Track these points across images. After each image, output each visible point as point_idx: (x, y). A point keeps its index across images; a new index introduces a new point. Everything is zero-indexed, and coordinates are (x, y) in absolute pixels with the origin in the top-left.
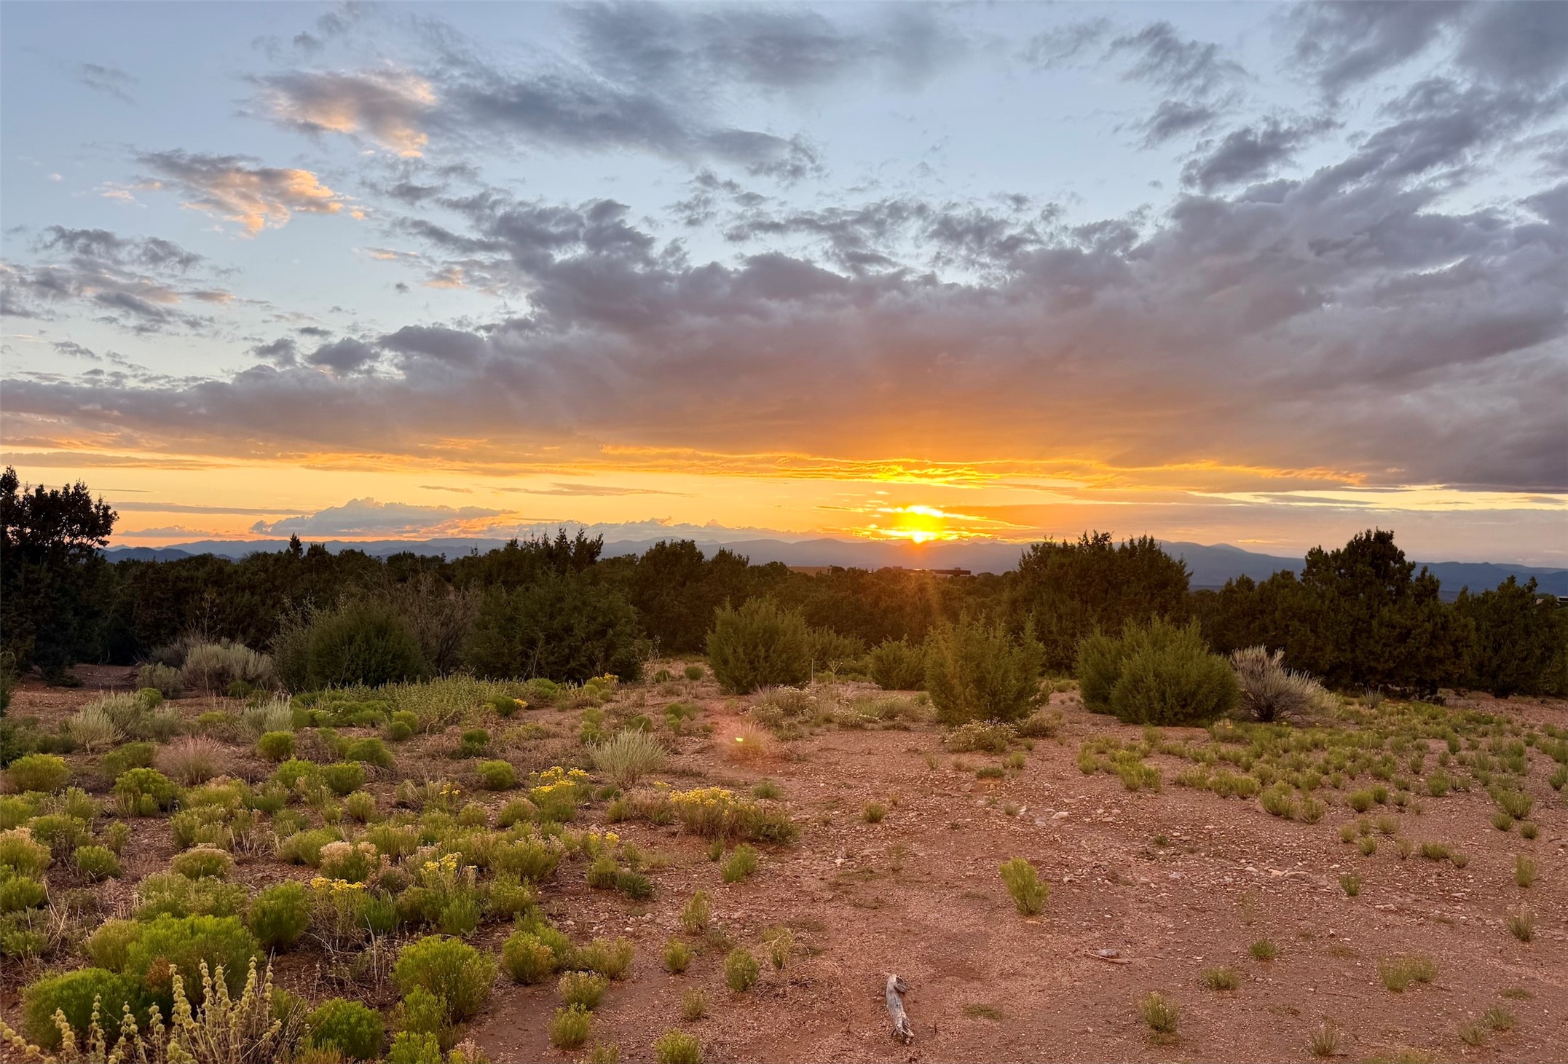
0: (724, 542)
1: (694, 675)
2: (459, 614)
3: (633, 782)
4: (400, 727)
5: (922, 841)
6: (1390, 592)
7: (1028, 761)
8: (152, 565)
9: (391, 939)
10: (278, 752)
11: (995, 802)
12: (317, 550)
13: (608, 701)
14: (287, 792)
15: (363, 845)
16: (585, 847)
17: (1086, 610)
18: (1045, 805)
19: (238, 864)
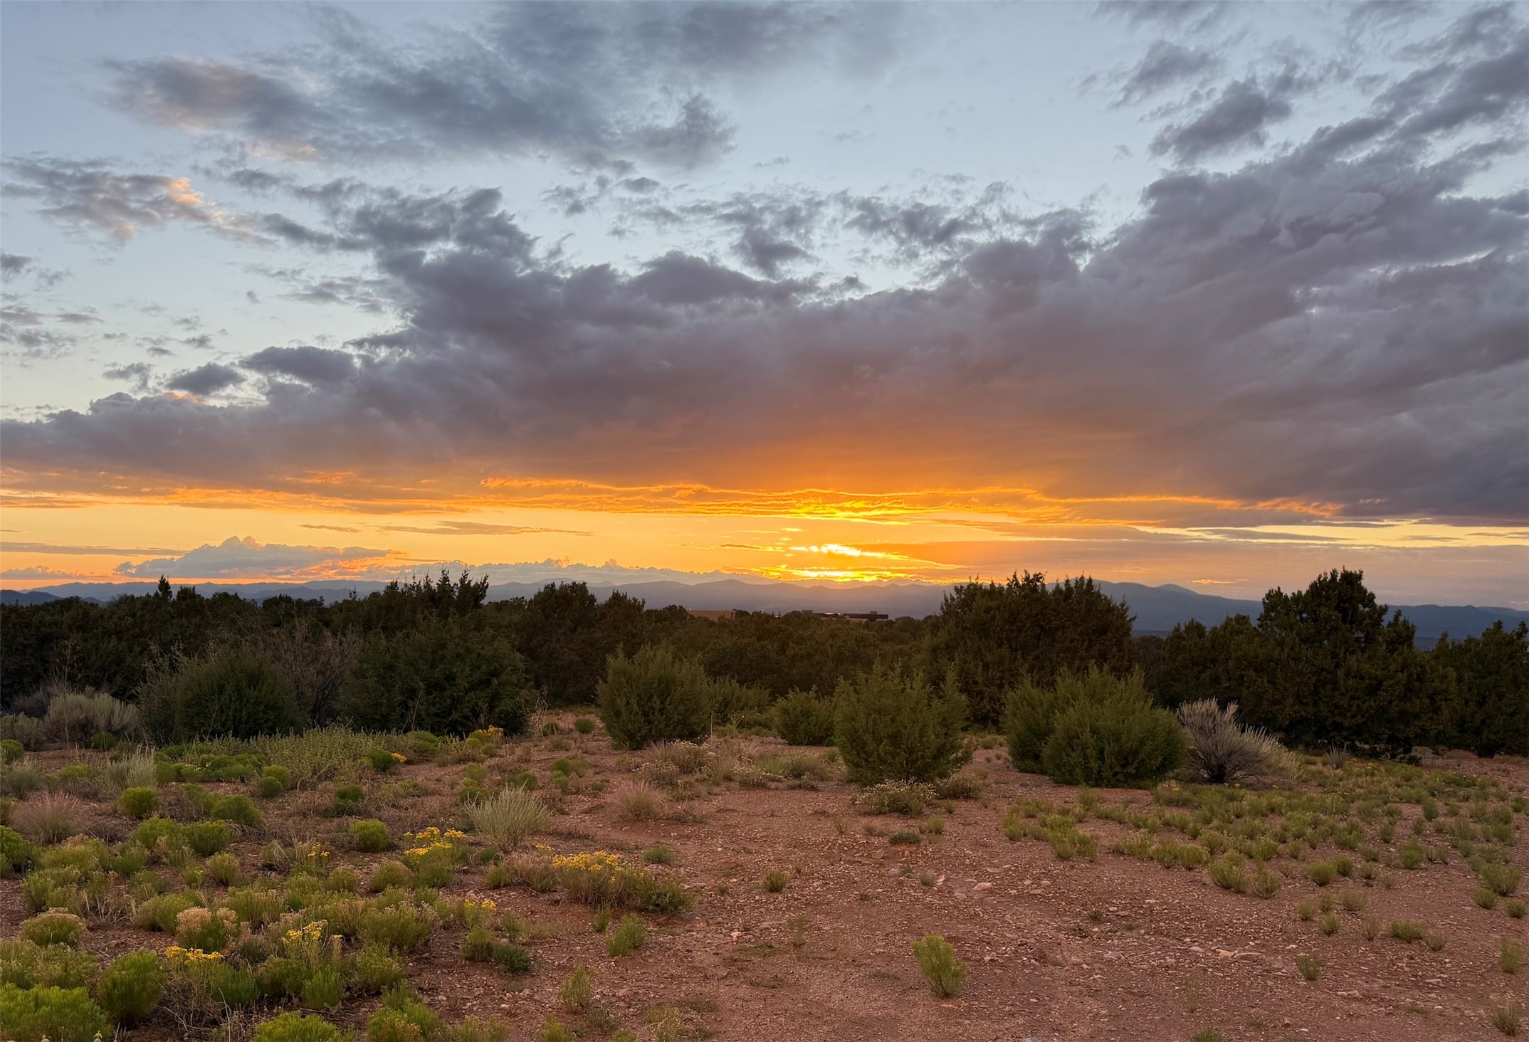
0: (618, 583)
1: (584, 729)
2: (336, 662)
3: (515, 844)
4: (269, 783)
5: (827, 914)
6: (1358, 640)
7: (947, 826)
8: (14, 610)
9: (248, 1013)
10: (141, 809)
11: (909, 870)
12: (187, 593)
13: (491, 756)
14: (147, 852)
15: (222, 912)
16: (461, 915)
17: (1015, 658)
18: (967, 875)
19: (91, 929)
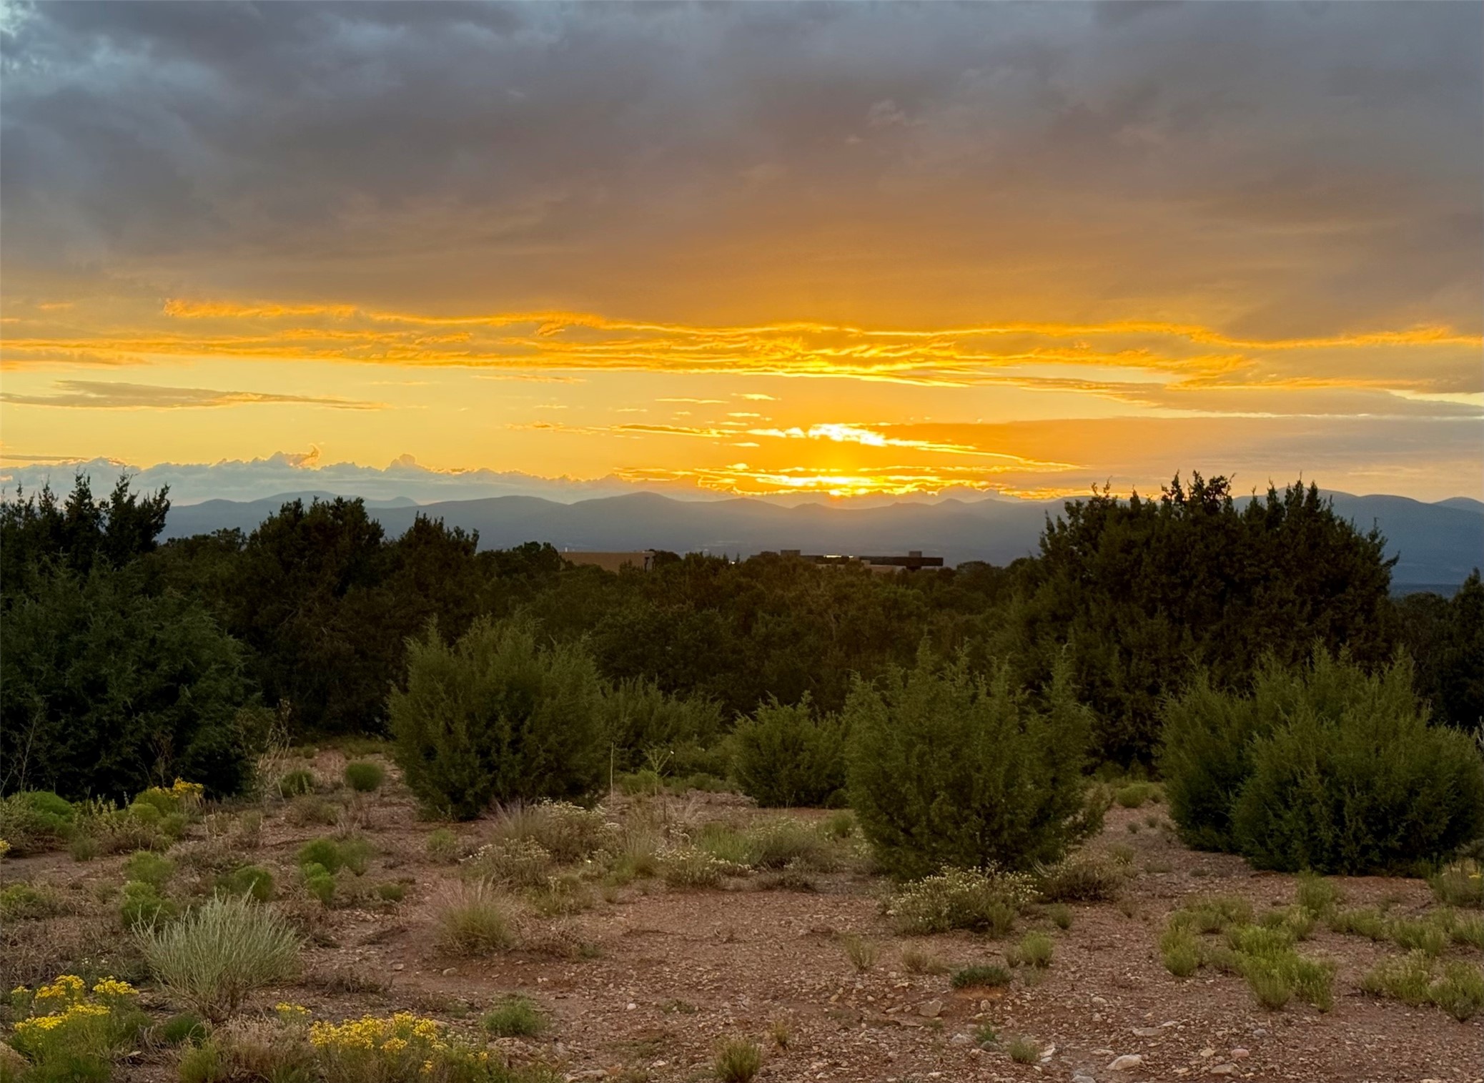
0: (424, 500)
1: (364, 782)
3: (233, 1006)
7: (1061, 951)
11: (990, 1037)
13: (180, 838)
17: (1180, 637)
18: (1095, 1043)
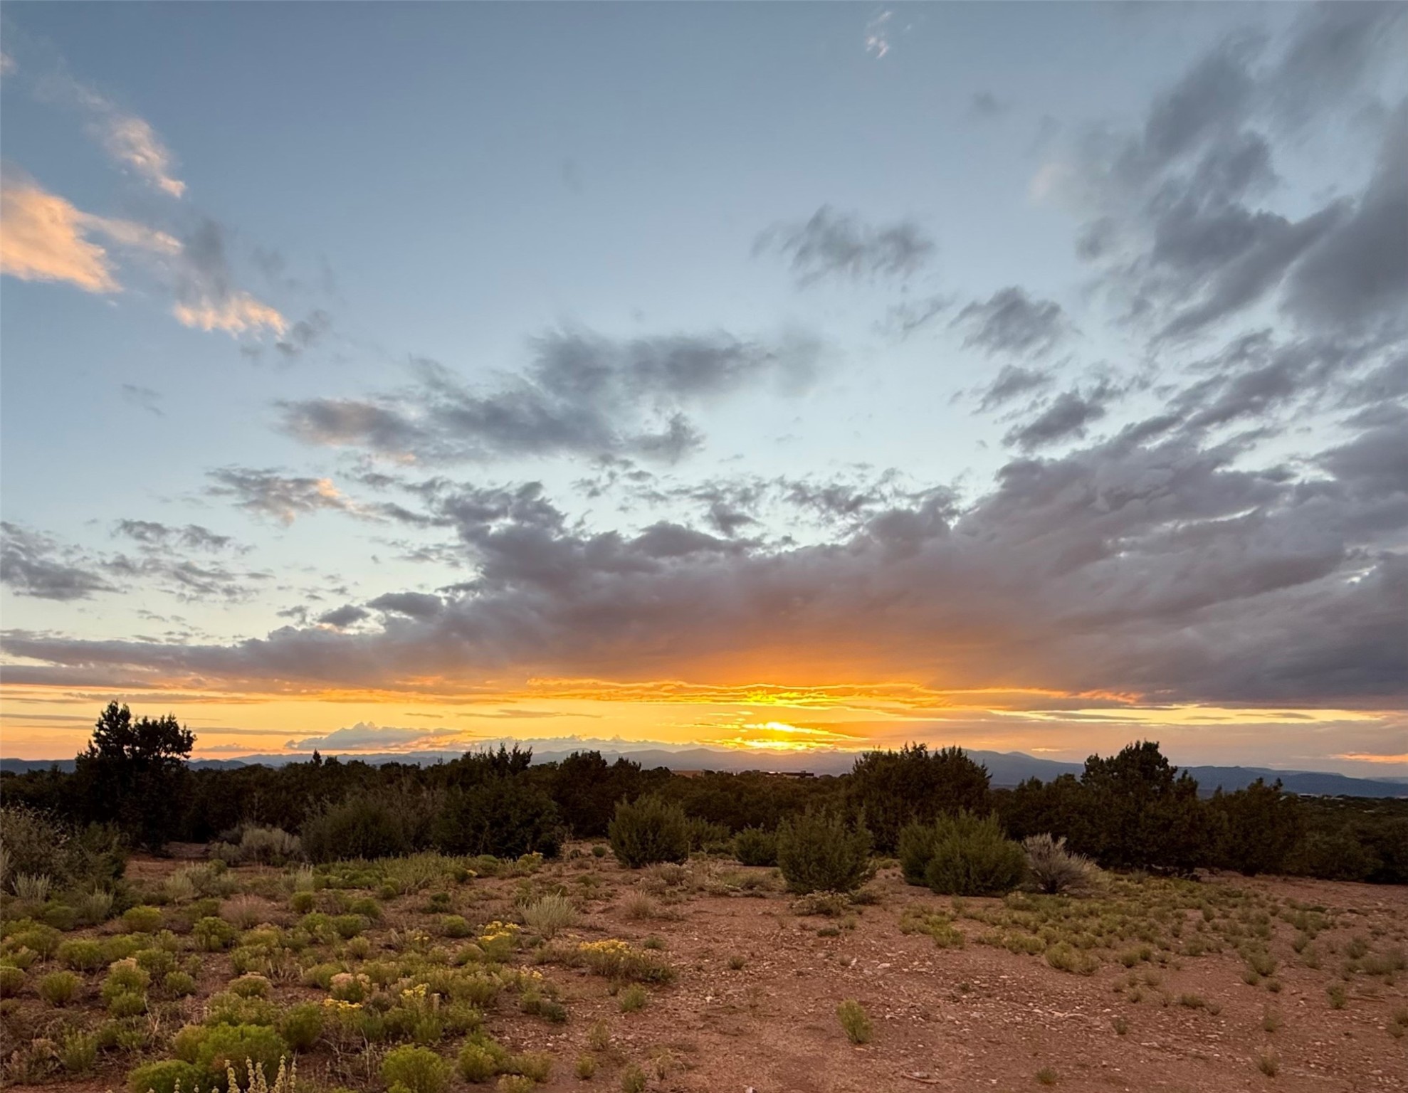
0: (622, 751)
1: (599, 853)
2: (429, 807)
3: (553, 934)
4: (388, 889)
5: (773, 985)
6: (1155, 792)
7: (859, 923)
8: (219, 772)
9: (380, 1045)
10: (305, 906)
11: (832, 955)
12: (332, 761)
13: (536, 872)
14: (309, 935)
15: (361, 976)
16: (518, 982)
17: (906, 804)
18: (873, 958)
19: (275, 987)
